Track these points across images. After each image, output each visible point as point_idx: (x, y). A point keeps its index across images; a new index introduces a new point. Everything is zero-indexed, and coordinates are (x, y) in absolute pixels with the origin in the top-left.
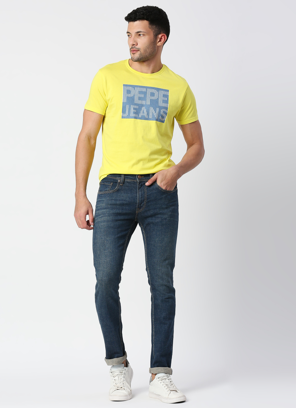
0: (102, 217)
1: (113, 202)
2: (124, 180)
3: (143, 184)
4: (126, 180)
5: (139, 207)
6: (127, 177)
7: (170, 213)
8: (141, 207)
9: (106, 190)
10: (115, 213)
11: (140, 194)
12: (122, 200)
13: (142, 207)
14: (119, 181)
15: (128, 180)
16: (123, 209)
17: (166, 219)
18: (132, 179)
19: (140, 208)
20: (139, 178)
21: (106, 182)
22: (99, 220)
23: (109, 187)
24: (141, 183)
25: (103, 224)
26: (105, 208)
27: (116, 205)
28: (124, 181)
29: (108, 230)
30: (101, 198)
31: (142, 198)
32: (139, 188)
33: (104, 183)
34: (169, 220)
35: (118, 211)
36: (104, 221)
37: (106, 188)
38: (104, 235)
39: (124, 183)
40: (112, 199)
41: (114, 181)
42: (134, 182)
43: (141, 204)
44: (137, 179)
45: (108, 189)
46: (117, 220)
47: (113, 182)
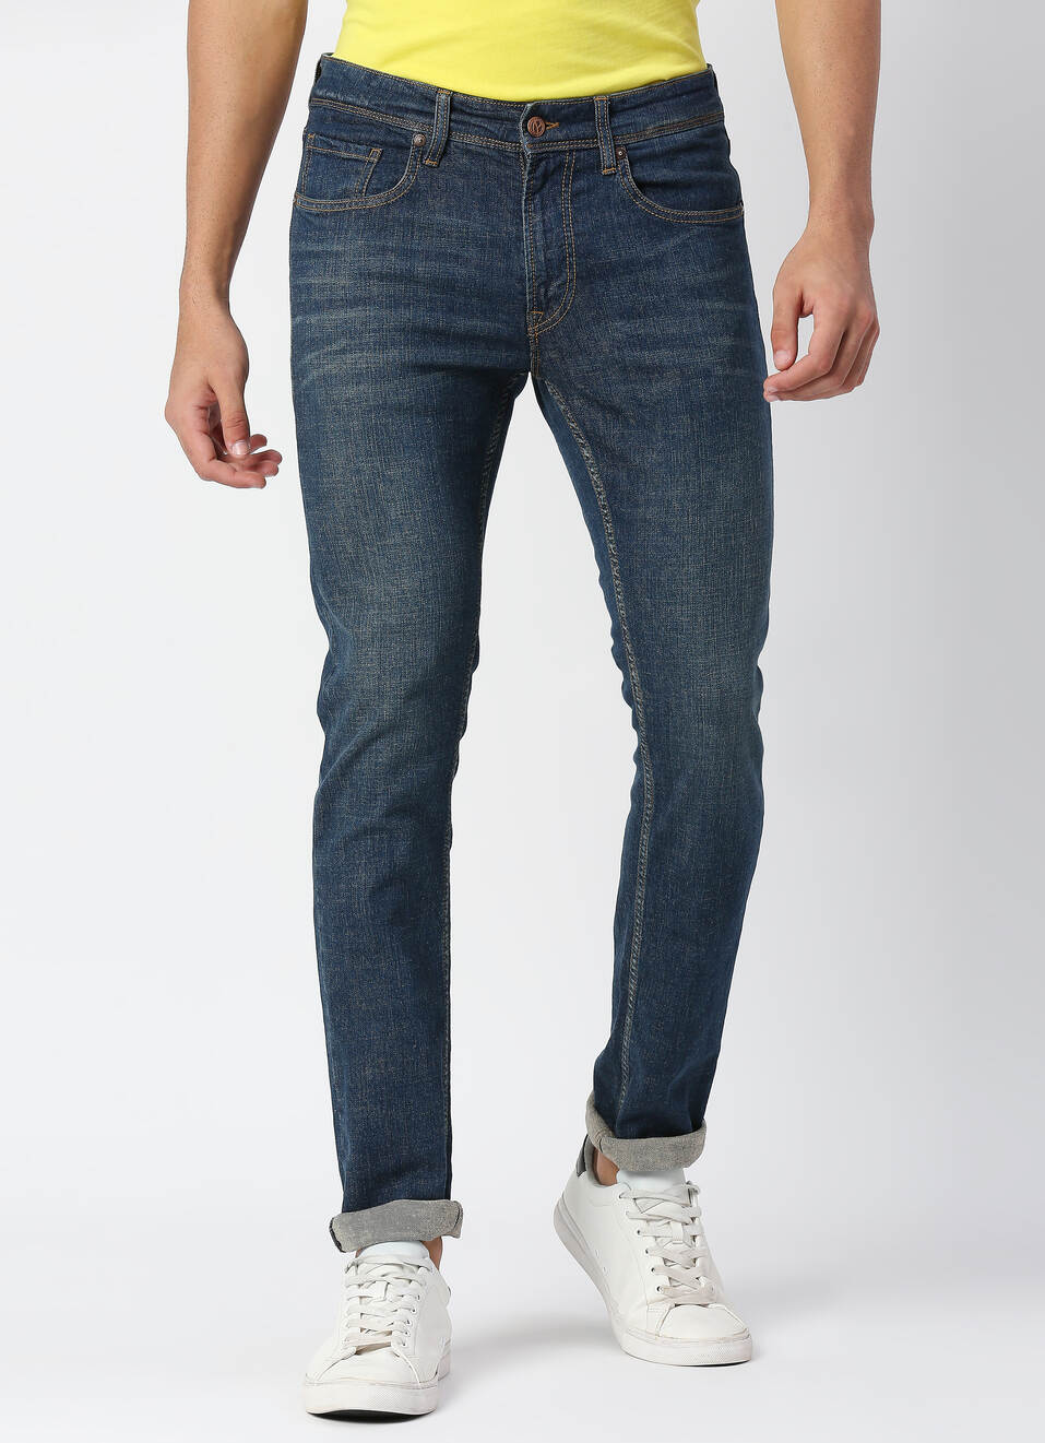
0: (343, 351)
1: (393, 262)
2: (449, 134)
3: (552, 166)
4: (457, 138)
5: (540, 303)
6: (463, 123)
7: (727, 341)
8: (549, 301)
9: (345, 194)
10: (415, 330)
11: (539, 228)
12: (441, 256)
13: (557, 298)
14: (418, 139)
15: (473, 140)
16: (451, 310)
17: (707, 374)
18: (492, 135)
19: (544, 305)
20: (533, 136)
21: (342, 140)
22: (331, 367)
23: (358, 173)
24: (541, 160)
25: (351, 392)
26: (353, 303)
27: (408, 278)
28: (448, 142)
29: (385, 426)
30: (322, 241)
31: (547, 247)
32: (532, 192)
33: (331, 147)
34: (727, 377)
35: (425, 318)
36: (358, 378)
37: (346, 175)
38: (369, 454)
39: (445, 153)
40: (384, 250)
41: (390, 139)
42: (502, 152)
43: (546, 284)
44: (524, 140)
45: (354, 185)
46: (425, 369)
47: (383, 144)
